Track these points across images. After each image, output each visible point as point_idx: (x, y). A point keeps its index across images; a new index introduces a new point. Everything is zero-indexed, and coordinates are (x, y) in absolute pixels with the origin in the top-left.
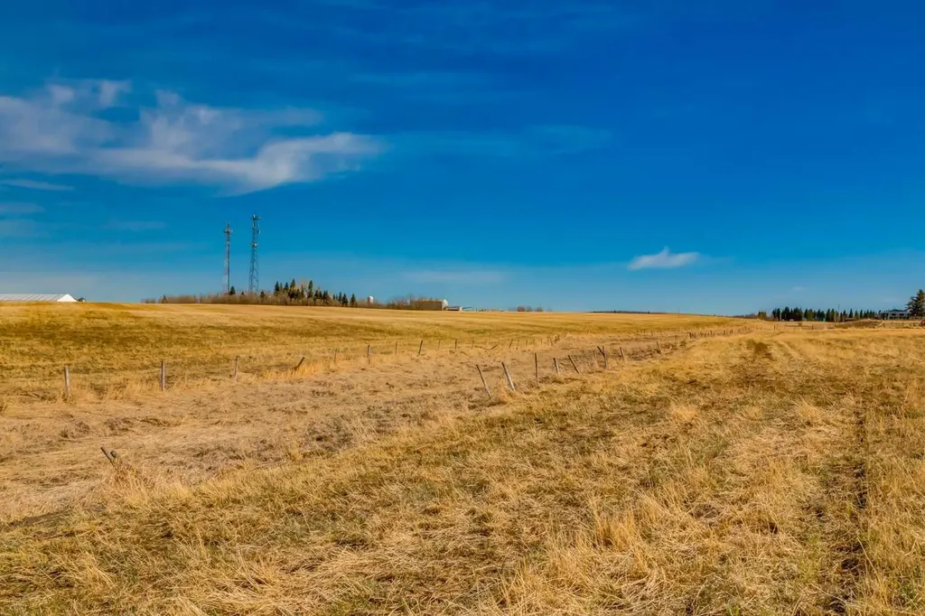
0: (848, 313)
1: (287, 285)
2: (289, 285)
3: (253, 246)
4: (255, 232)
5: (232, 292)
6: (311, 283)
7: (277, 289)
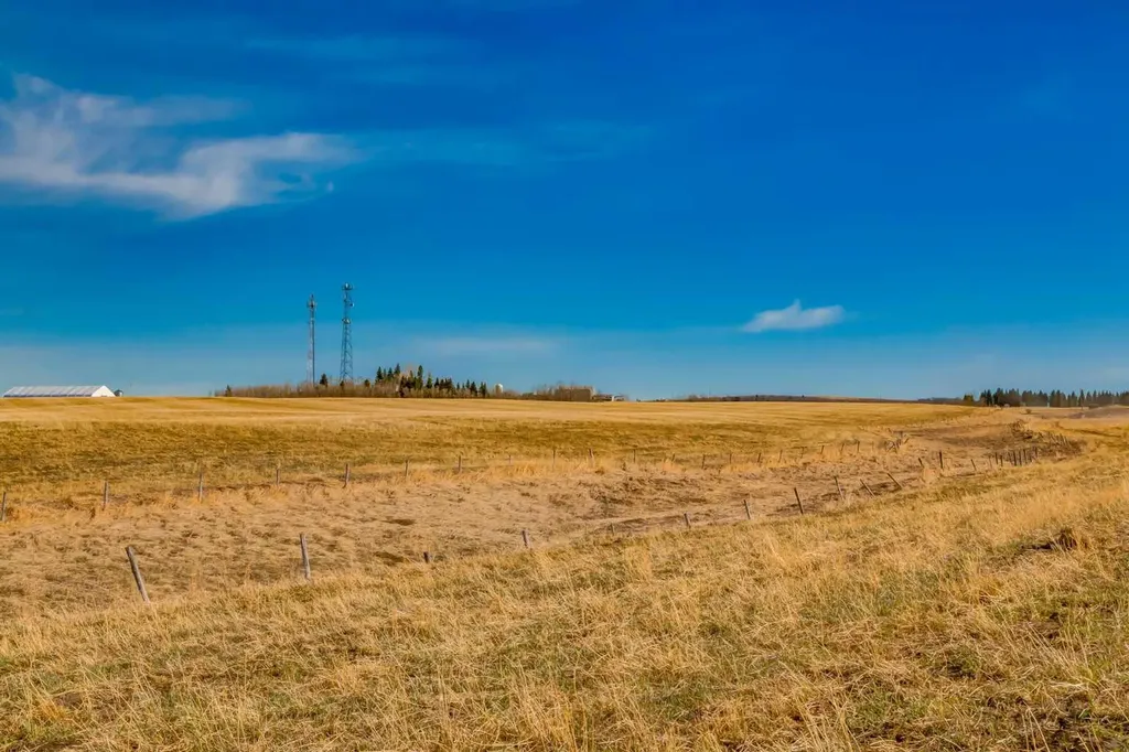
0: (1078, 395)
1: (390, 372)
2: (393, 371)
3: (346, 323)
4: (347, 304)
5: (324, 381)
6: (420, 368)
7: (379, 376)
